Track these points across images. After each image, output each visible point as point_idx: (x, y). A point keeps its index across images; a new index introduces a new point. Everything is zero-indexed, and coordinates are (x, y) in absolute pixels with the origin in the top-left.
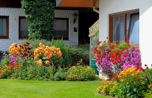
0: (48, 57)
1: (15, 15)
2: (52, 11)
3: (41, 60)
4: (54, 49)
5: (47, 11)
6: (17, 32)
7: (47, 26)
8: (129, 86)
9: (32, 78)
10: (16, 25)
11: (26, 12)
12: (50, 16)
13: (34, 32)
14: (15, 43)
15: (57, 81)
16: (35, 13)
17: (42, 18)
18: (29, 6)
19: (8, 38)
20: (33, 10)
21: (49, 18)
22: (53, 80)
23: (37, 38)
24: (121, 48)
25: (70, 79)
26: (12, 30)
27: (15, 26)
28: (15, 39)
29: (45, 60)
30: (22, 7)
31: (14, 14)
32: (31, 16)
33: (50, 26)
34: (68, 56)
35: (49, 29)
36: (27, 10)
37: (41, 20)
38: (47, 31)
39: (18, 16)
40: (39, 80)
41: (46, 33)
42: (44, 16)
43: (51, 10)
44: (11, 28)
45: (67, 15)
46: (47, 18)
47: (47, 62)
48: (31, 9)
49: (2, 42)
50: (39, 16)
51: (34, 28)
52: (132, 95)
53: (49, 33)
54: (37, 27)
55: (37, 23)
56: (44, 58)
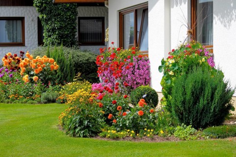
0: (36, 71)
1: (32, 16)
2: (74, 9)
3: (27, 75)
4: (45, 60)
5: (66, 9)
6: (35, 38)
7: (67, 28)
8: (79, 117)
9: (14, 100)
10: (34, 29)
11: (39, 12)
12: (70, 15)
13: (50, 36)
14: (9, 53)
15: (45, 104)
16: (51, 11)
17: (60, 18)
18: (42, 4)
19: (24, 46)
20: (48, 9)
21: (70, 17)
22: (40, 102)
23: (53, 44)
24: (124, 57)
25: (62, 101)
26: (29, 35)
27: (32, 30)
28: (33, 46)
29: (33, 75)
30: (34, 5)
31: (30, 14)
32: (45, 16)
33: (70, 29)
34: (68, 69)
35: (70, 32)
36: (40, 8)
37: (58, 21)
38: (67, 35)
39: (36, 16)
40: (22, 103)
41: (65, 38)
42: (62, 16)
43: (71, 8)
44: (27, 32)
45: (103, 13)
46: (67, 19)
47: (34, 78)
48: (45, 7)
49: (16, 50)
50: (55, 16)
51: (49, 32)
52: (83, 130)
53: (70, 37)
54: (53, 30)
55: (53, 25)
56: (32, 73)
